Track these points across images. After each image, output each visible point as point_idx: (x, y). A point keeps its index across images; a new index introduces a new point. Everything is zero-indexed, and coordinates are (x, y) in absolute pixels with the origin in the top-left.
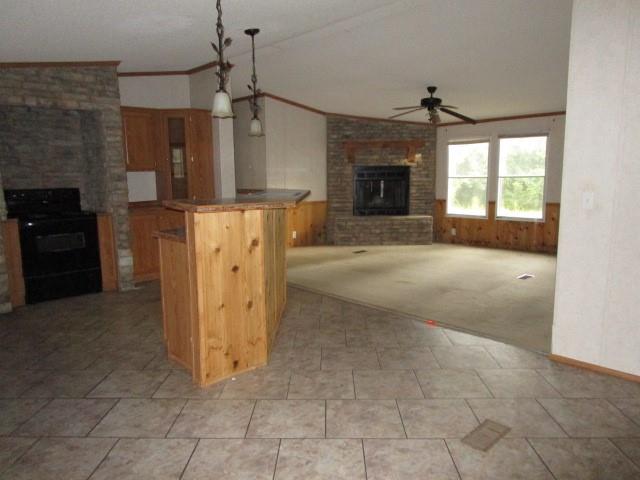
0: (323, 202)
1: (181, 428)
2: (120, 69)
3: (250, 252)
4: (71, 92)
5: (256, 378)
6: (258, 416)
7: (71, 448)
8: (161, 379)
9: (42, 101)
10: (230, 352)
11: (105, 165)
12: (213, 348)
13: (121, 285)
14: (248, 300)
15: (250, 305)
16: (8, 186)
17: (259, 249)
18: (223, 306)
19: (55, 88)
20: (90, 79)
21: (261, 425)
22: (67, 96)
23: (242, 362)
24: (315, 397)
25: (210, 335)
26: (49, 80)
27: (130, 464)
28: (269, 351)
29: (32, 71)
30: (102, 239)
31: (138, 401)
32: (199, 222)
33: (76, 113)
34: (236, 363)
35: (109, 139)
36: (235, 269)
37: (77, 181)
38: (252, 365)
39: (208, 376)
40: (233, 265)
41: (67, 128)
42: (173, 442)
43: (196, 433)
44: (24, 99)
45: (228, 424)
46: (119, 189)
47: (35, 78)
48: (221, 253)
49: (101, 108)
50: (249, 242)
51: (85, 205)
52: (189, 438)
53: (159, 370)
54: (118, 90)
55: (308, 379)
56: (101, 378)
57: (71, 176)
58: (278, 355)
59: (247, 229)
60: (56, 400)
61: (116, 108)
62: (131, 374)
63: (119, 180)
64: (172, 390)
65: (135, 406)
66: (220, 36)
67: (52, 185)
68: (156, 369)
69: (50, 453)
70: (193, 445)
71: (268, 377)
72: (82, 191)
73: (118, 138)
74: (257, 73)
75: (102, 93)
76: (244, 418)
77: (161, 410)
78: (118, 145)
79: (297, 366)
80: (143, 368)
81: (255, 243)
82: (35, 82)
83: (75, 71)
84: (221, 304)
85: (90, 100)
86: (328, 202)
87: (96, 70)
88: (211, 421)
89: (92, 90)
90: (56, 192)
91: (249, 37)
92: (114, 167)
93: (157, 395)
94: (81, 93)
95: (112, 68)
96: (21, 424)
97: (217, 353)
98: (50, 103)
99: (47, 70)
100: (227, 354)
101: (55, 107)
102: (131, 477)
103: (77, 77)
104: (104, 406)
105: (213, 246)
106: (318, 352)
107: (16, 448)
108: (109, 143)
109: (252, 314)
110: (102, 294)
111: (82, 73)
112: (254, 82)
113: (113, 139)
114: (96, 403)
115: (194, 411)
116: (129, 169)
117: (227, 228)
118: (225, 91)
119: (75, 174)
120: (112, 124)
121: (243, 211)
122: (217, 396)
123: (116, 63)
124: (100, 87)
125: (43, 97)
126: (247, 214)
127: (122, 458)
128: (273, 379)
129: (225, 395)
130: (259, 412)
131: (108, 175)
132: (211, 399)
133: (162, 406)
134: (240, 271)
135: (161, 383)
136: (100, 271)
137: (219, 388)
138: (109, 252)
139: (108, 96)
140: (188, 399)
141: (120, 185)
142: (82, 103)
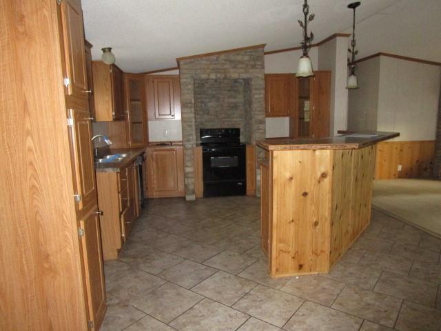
0: (431, 142)
1: (244, 303)
2: (266, 49)
3: (319, 182)
4: (234, 68)
5: (315, 282)
6: (301, 314)
7: (178, 294)
8: (249, 263)
9: (219, 75)
10: (296, 257)
11: (253, 114)
12: (282, 250)
13: (257, 193)
14: (315, 220)
15: (316, 224)
16: (202, 127)
17: (327, 181)
18: (293, 221)
19: (226, 66)
20: (246, 58)
21: (299, 322)
22: (232, 70)
23: (306, 266)
24: (356, 314)
25: (280, 241)
26: (224, 62)
27: (202, 318)
28: (332, 263)
29: (215, 58)
30: (248, 162)
31: (228, 275)
32: (277, 157)
33: (242, 81)
34: (301, 266)
35: (256, 96)
36: (305, 194)
37: (239, 124)
38: (316, 271)
39: (277, 270)
40: (304, 191)
41: (236, 91)
42: (233, 312)
43: (251, 312)
44: (209, 75)
45: (276, 312)
46: (260, 129)
47: (216, 62)
48: (293, 181)
49: (252, 76)
50: (319, 175)
51: (242, 139)
52: (244, 313)
53: (251, 257)
54: (264, 63)
55: (356, 296)
56: (215, 253)
57: (236, 121)
58: (341, 267)
59: (317, 165)
60: (187, 261)
61: (261, 76)
62: (234, 255)
63: (260, 124)
64: (252, 274)
65: (225, 278)
66: (306, 14)
67: (225, 126)
68: (250, 256)
69: (167, 293)
70: (245, 319)
71: (324, 284)
72: (242, 130)
73: (262, 96)
74: (355, 38)
75: (253, 67)
76: (290, 311)
77: (239, 286)
78: (261, 100)
79: (353, 281)
80: (243, 252)
81: (324, 175)
82: (215, 64)
83: (238, 55)
84: (291, 219)
85: (246, 72)
86: (436, 142)
87: (251, 52)
88: (266, 306)
89: (248, 65)
90: (227, 130)
91: (352, 10)
92: (258, 115)
93: (242, 275)
94: (241, 68)
95: (260, 49)
96: (164, 270)
97: (285, 255)
98: (223, 76)
99: (223, 56)
100: (294, 258)
101: (225, 78)
102: (198, 327)
103: (239, 58)
104: (209, 272)
105: (288, 175)
106: (377, 274)
107: (154, 284)
108: (256, 99)
109: (317, 231)
110: (245, 197)
111: (242, 55)
112: (353, 46)
113: (258, 96)
114: (206, 269)
115: (258, 294)
116: (268, 115)
117: (300, 162)
118: (308, 57)
119: (238, 120)
120: (258, 87)
121: (314, 150)
122: (278, 287)
123: (263, 46)
124: (253, 63)
125: (219, 72)
126: (318, 152)
127: (200, 312)
128: (327, 287)
129: (284, 289)
130: (303, 310)
131: (254, 120)
132: (273, 288)
133: (241, 283)
134: (309, 197)
135: (248, 267)
136: (246, 181)
137: (283, 282)
138: (251, 170)
139: (257, 68)
140: (259, 284)
141: (261, 126)
142: (241, 74)
